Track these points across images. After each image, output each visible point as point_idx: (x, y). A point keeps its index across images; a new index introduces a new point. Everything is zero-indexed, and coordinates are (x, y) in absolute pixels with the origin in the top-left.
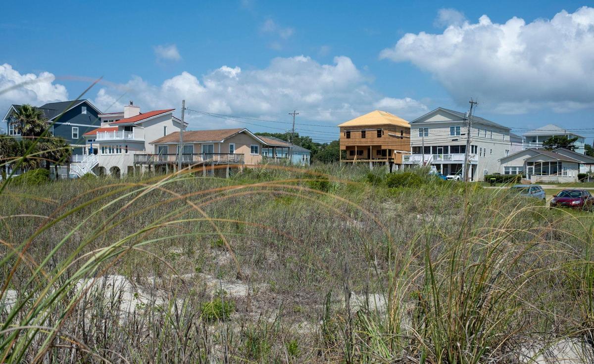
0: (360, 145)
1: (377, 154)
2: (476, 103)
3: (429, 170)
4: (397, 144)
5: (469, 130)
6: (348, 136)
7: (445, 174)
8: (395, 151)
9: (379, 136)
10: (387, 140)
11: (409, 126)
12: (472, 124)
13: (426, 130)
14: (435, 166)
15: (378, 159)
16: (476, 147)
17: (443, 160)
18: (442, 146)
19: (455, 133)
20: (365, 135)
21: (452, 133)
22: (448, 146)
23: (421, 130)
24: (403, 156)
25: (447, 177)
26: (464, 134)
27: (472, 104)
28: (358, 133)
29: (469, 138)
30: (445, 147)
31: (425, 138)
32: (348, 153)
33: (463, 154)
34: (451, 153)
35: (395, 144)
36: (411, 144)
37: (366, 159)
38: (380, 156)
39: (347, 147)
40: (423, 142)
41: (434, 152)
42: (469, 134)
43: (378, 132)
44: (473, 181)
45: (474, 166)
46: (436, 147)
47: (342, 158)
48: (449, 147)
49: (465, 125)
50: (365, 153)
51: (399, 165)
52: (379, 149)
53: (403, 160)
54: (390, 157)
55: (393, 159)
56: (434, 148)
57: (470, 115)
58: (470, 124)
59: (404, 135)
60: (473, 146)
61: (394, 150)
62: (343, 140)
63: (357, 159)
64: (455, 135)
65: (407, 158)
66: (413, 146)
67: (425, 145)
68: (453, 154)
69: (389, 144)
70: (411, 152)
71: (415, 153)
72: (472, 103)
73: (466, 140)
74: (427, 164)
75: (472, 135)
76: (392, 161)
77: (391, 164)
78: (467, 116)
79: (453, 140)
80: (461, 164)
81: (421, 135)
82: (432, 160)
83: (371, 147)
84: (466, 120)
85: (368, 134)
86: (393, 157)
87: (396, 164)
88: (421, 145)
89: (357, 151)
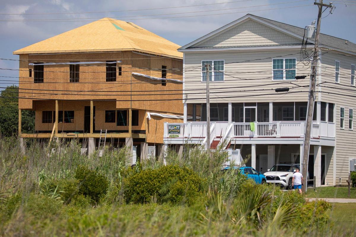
0: (65, 98)
1: (107, 120)
2: (330, 6)
3: (220, 158)
4: (153, 98)
5: (314, 68)
6: (39, 77)
7: (260, 169)
8: (148, 115)
9: (111, 76)
10: (129, 88)
11: (180, 55)
12: (323, 54)
13: (219, 65)
14: (238, 150)
15: (109, 132)
16: (331, 106)
17: (256, 135)
18: (253, 104)
19: (284, 75)
20: (77, 75)
21: (277, 75)
22: (267, 104)
23: (206, 67)
24: (166, 125)
25: (267, 174)
26: (303, 77)
27: (320, 10)
28: (62, 69)
29: (313, 85)
30: (260, 105)
31: (214, 84)
32: (39, 116)
33: (303, 124)
34: (275, 119)
35: (147, 98)
36: (184, 97)
37: (81, 132)
38: (113, 125)
39: (37, 103)
40: (208, 93)
41: (237, 118)
42: (313, 76)
43: (108, 69)
44: (325, 185)
45: (327, 150)
46: (241, 104)
47: (23, 128)
48: (271, 106)
49: (304, 55)
50: (79, 118)
51: (158, 146)
52: (112, 109)
53: (166, 134)
54: (136, 128)
55: (144, 132)
56: (237, 107)
57: (316, 33)
58: (315, 53)
59: (169, 76)
60: (323, 104)
61: (145, 111)
62: (27, 86)
63: (59, 132)
64: (284, 79)
65: (174, 131)
66: (188, 102)
67: (212, 101)
68: (278, 123)
69: (134, 98)
70: (185, 117)
71: (194, 120)
72: (321, 5)
73: (308, 89)
74: (219, 145)
75: (319, 79)
76: (141, 136)
77: (138, 143)
78: (310, 34)
79: (277, 90)
80: (298, 146)
81: (206, 77)
82: (232, 135)
83: (92, 103)
84: (307, 43)
85: (85, 72)
86: (144, 126)
87: (150, 144)
88: (205, 101)
89: (60, 113)
